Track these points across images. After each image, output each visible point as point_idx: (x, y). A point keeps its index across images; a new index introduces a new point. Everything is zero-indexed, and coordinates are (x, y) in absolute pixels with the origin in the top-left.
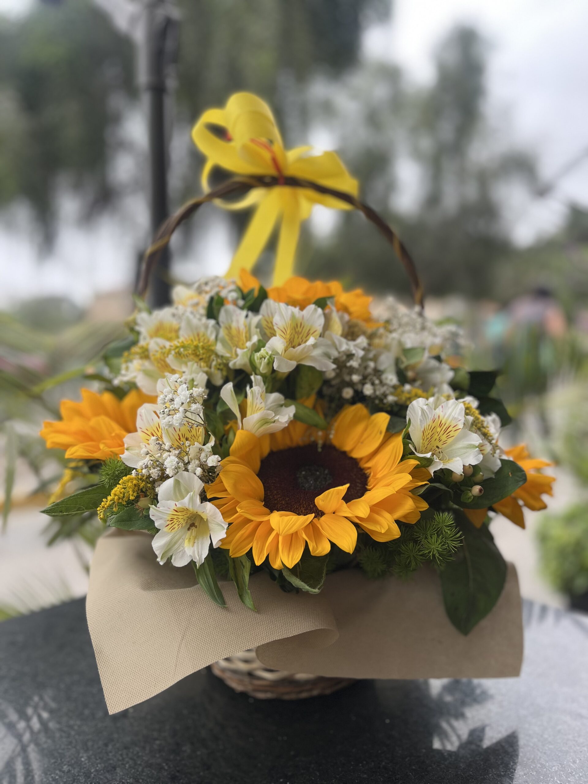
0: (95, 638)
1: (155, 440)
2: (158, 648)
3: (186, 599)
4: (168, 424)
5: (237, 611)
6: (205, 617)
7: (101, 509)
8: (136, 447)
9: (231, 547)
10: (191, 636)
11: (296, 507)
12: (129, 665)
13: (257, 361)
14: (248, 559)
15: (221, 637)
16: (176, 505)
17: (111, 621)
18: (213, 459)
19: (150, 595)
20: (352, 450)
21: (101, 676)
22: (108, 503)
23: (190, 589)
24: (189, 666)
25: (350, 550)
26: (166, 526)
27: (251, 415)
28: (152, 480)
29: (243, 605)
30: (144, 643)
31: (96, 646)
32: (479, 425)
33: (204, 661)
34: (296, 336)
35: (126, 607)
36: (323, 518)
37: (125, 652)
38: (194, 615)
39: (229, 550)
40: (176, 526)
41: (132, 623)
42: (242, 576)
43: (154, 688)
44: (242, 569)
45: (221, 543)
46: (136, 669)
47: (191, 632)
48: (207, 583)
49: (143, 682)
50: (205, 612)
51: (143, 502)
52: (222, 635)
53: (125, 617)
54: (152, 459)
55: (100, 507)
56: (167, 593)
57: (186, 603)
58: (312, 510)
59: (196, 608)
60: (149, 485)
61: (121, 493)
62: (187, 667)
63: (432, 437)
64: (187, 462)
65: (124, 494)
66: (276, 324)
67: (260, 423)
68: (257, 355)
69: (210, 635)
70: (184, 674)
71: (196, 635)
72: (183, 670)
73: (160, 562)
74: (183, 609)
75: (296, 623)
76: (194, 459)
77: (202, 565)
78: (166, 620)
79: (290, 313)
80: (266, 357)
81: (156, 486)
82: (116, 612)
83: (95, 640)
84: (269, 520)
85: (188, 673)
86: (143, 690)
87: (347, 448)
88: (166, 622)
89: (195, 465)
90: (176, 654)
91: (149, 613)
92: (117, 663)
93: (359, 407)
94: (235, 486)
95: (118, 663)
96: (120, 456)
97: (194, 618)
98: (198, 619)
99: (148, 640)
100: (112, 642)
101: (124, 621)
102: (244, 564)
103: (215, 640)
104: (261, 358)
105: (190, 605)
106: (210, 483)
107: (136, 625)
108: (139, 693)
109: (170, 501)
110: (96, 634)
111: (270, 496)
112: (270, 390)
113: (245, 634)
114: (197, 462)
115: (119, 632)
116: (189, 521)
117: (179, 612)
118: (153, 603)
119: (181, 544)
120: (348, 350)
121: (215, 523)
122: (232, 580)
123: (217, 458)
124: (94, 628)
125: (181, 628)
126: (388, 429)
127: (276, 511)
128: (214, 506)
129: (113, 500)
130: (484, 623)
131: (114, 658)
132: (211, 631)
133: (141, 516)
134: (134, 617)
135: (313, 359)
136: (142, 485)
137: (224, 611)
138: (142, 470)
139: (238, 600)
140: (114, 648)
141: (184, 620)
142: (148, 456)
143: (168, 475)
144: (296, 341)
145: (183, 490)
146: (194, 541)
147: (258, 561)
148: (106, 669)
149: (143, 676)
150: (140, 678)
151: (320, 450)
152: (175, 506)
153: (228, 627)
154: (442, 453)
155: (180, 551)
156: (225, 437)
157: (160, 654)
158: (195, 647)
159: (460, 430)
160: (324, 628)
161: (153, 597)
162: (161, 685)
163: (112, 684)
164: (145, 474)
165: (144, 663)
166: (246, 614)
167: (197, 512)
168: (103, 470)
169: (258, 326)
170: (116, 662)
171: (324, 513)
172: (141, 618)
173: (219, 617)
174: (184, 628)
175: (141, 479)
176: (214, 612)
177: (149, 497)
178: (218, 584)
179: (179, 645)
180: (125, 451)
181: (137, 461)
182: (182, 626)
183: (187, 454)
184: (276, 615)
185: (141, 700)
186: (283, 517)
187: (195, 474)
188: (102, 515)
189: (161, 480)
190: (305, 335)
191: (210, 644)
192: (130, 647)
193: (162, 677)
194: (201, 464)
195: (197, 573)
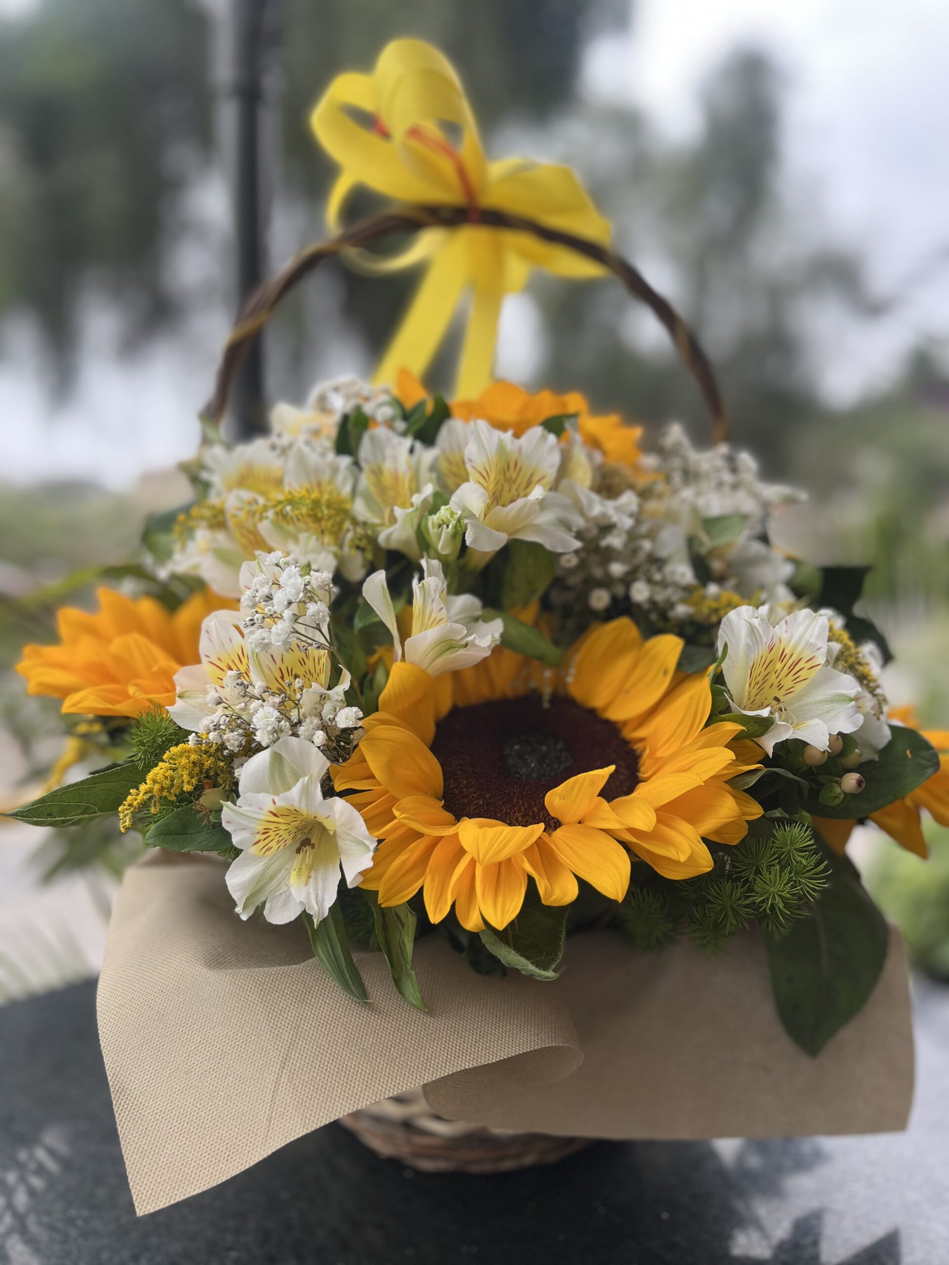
0: (111, 1062)
1: (234, 676)
2: (235, 1084)
3: (291, 987)
4: (261, 643)
5: (389, 1010)
6: (328, 1022)
7: (127, 809)
8: (199, 693)
9: (380, 887)
10: (299, 1061)
11: (505, 810)
12: (178, 1117)
13: (433, 531)
14: (411, 911)
15: (359, 1063)
16: (274, 802)
17: (145, 1028)
18: (348, 714)
19: (220, 978)
20: (606, 707)
21: (122, 1138)
22: (140, 797)
23: (298, 966)
24: (295, 1122)
25: (618, 895)
26: (253, 843)
27: (420, 632)
28: (227, 753)
29: (401, 999)
30: (207, 1072)
31: (114, 1078)
32: (852, 660)
33: (326, 1112)
34: (506, 487)
35: (173, 1001)
36: (558, 833)
37: (169, 1090)
38: (306, 1017)
39: (377, 892)
40: (273, 843)
41: (185, 1033)
42: (399, 942)
43: (226, 1165)
44: (400, 930)
45: (361, 879)
46: (191, 1125)
47: (299, 1053)
48: (332, 957)
49: (204, 1152)
50: (328, 1013)
51: (208, 798)
52: (361, 1059)
53: (172, 1020)
54: (227, 712)
55: (124, 805)
56: (255, 973)
57: (290, 995)
58: (537, 818)
59: (310, 1004)
60: (222, 764)
61: (166, 778)
62: (292, 1122)
63: (765, 680)
64: (296, 720)
65: (172, 780)
66: (470, 460)
67: (438, 648)
68: (433, 518)
69: (337, 1058)
70: (286, 1137)
71: (309, 1059)
72: (284, 1129)
73: (241, 914)
74: (284, 1006)
75: (504, 1034)
76: (311, 716)
77: (324, 922)
78: (252, 1028)
79: (495, 440)
80: (450, 522)
81: (235, 766)
82: (155, 1010)
83: (112, 1066)
84: (457, 834)
85: (294, 1136)
86: (204, 1167)
87: (598, 701)
88: (251, 1032)
89: (312, 727)
90: (270, 1096)
91: (218, 1014)
92: (153, 1111)
93: (624, 626)
94: (389, 767)
95: (155, 1112)
96: (167, 707)
97: (306, 1024)
98: (315, 1027)
99: (216, 1067)
100: (145, 1069)
101: (170, 1029)
102: (403, 919)
103: (346, 1069)
104: (440, 526)
105: (298, 999)
106: (341, 761)
107: (193, 1037)
108: (196, 1173)
109: (262, 794)
110: (115, 1054)
111: (455, 790)
112: (456, 588)
113: (406, 1057)
114: (316, 721)
115: (159, 1051)
116: (299, 836)
117: (277, 1012)
118: (226, 995)
119: (284, 879)
120: (604, 515)
121: (352, 838)
122: (380, 950)
123: (356, 712)
124: (110, 1041)
125: (280, 1045)
126: (680, 665)
127: (467, 818)
128: (351, 806)
129: (150, 791)
130: (847, 1034)
131: (149, 1103)
132: (339, 1051)
133: (206, 825)
134: (188, 1021)
135: (539, 529)
136: (208, 763)
137: (365, 1011)
138: (208, 733)
139: (391, 988)
140: (149, 1081)
141: (287, 1027)
142: (220, 706)
143: (259, 744)
144: (506, 496)
145: (288, 775)
146: (309, 874)
147: (435, 916)
148: (132, 1123)
149: (203, 1140)
150: (199, 1142)
151: (546, 705)
152: (273, 804)
153: (373, 1042)
154: (785, 710)
155: (281, 894)
156: (370, 676)
157: (238, 1095)
158: (307, 1082)
159: (820, 666)
160: (558, 1044)
161: (227, 983)
162: (240, 1158)
163: (142, 1155)
164: (214, 742)
165: (207, 1114)
166: (407, 1016)
167: (315, 817)
168: (134, 737)
169: (433, 468)
170: (152, 1109)
171: (560, 822)
172: (202, 1023)
173: (354, 1023)
174: (286, 1045)
175: (206, 752)
176: (345, 1013)
177: (221, 788)
178: (353, 957)
179: (277, 1078)
180: (177, 699)
181: (199, 719)
182: (282, 1041)
183: (297, 705)
184: (464, 1019)
185: (199, 1188)
186: (483, 829)
187: (313, 742)
188: (128, 821)
189: (246, 756)
190: (524, 485)
191: (336, 1076)
192: (179, 1081)
193: (241, 1142)
194: (324, 726)
195: (312, 935)
